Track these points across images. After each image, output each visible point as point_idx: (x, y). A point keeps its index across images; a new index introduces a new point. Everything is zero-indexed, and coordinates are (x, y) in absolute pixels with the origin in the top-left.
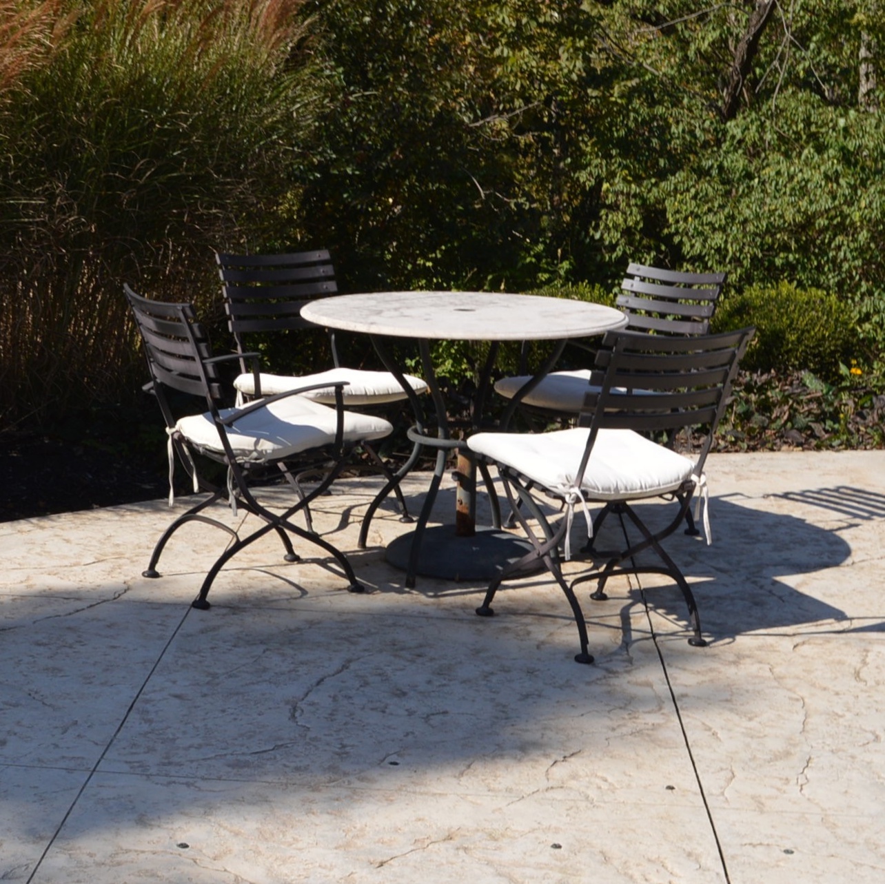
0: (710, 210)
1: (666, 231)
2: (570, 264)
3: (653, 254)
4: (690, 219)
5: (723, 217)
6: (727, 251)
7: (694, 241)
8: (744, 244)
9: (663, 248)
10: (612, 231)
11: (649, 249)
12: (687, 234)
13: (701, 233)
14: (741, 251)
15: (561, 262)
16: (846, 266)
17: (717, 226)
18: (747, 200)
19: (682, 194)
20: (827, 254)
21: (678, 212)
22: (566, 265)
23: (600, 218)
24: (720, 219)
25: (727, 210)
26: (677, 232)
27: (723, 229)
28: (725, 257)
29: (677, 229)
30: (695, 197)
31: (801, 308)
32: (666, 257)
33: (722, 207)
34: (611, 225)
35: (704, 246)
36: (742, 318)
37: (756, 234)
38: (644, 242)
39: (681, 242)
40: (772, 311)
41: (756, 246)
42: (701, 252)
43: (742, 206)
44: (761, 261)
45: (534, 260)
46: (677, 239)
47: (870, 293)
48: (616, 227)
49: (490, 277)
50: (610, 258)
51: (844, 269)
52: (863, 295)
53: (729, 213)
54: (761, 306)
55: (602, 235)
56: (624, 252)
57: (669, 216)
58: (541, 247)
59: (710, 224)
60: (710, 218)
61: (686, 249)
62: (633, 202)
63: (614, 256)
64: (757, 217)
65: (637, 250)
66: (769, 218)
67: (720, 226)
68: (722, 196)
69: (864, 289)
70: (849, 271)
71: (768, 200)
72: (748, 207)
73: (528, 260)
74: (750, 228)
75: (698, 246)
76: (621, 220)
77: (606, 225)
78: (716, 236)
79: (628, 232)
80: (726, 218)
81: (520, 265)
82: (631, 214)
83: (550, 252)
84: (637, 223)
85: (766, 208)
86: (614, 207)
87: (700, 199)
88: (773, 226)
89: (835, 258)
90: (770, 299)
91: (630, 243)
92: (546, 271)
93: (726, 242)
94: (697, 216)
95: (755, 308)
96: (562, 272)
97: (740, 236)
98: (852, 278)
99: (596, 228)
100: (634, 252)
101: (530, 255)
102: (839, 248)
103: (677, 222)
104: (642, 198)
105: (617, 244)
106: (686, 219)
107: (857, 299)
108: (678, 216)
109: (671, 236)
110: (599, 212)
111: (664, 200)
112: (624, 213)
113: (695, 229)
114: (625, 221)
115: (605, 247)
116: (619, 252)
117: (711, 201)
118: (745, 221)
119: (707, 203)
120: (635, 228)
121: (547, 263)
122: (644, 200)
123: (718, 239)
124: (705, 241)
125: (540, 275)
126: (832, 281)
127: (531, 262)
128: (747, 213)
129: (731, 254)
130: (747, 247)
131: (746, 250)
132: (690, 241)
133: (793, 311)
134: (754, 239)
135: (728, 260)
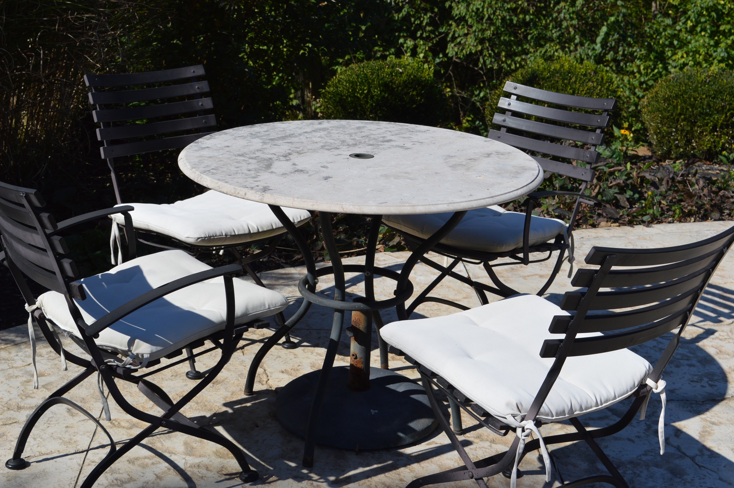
3: (429, 14)
8: (496, 9)
11: (426, 11)
14: (494, 13)
16: (565, 24)
20: (551, 15)
28: (482, 18)
31: (581, 79)
40: (557, 82)
47: (582, 44)
50: (398, 17)
51: (563, 27)
52: (576, 45)
54: (548, 78)
56: (408, 13)
61: (455, 12)
63: (401, 15)
69: (577, 41)
70: (567, 28)
89: (557, 17)
90: (556, 71)
93: (483, 7)
95: (543, 79)
98: (569, 33)
102: (559, 12)
107: (572, 48)
116: (404, 12)
126: (555, 35)
129: (487, 16)
130: (498, 11)
131: (497, 14)
132: (457, 6)
133: (575, 82)
134: (503, 5)
135: (484, 20)
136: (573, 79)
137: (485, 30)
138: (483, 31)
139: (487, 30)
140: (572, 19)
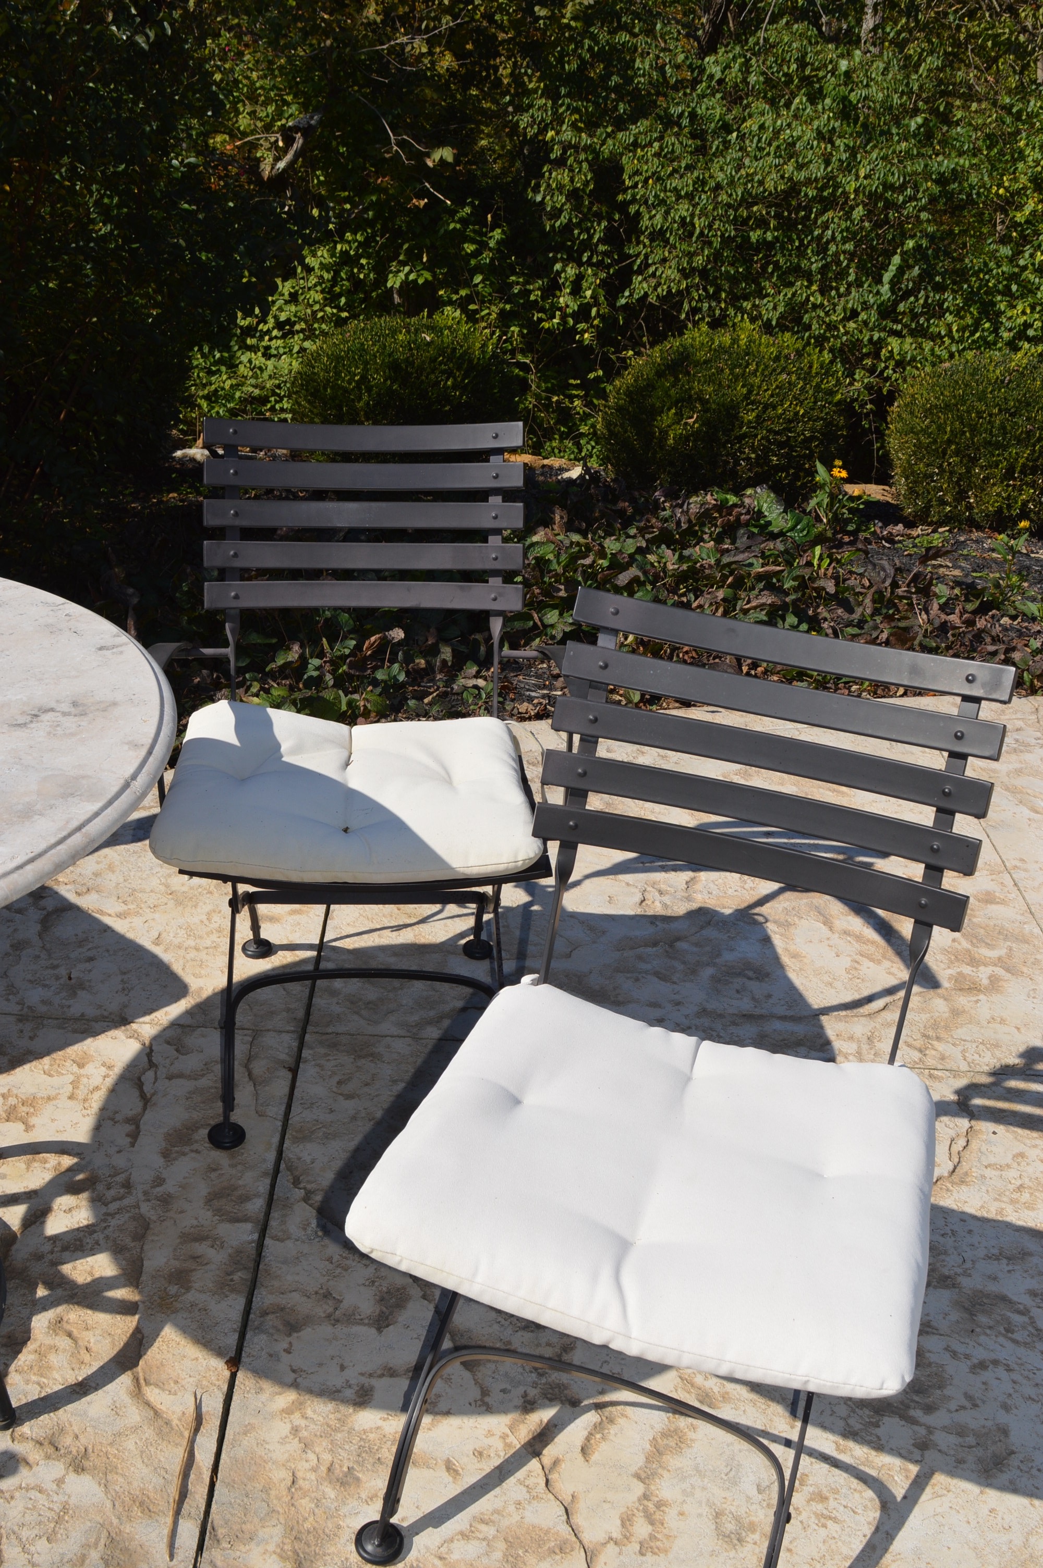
0: (675, 171)
1: (620, 198)
2: (503, 232)
3: (604, 224)
4: (651, 181)
5: (690, 182)
6: (693, 225)
7: (654, 212)
8: (714, 219)
9: (617, 217)
10: (556, 193)
11: (599, 217)
12: (646, 202)
13: (663, 202)
14: (710, 227)
15: (492, 230)
16: (833, 248)
17: (683, 193)
18: (721, 160)
19: (642, 150)
20: (812, 232)
21: (637, 173)
22: (497, 234)
23: (543, 176)
24: (686, 183)
25: (696, 174)
26: (634, 200)
27: (690, 197)
28: (691, 234)
29: (634, 196)
30: (657, 155)
32: (620, 226)
33: (689, 168)
34: (554, 186)
35: (665, 219)
36: (677, 380)
37: (729, 206)
38: (595, 209)
39: (638, 213)
40: (722, 370)
41: (728, 221)
42: (662, 227)
43: (715, 166)
44: (733, 239)
45: (458, 226)
46: (632, 209)
47: (859, 285)
48: (560, 188)
49: (406, 246)
50: (553, 226)
51: (830, 253)
52: (849, 285)
53: (698, 178)
54: (706, 362)
55: (544, 198)
56: (570, 220)
57: (625, 176)
58: (468, 210)
59: (676, 190)
60: (675, 182)
61: (645, 222)
62: (582, 156)
63: (558, 224)
64: (732, 183)
65: (585, 218)
66: (746, 184)
67: (687, 193)
68: (691, 153)
69: (851, 278)
70: (836, 254)
71: (747, 161)
72: (722, 169)
73: (452, 226)
74: (723, 197)
75: (659, 219)
76: (567, 180)
77: (549, 185)
78: (681, 206)
79: (574, 195)
80: (694, 183)
81: (442, 231)
82: (580, 171)
83: (478, 217)
84: (586, 183)
85: (743, 172)
86: (561, 162)
87: (665, 156)
88: (750, 194)
89: (820, 237)
90: (722, 349)
91: (577, 208)
92: (473, 241)
93: (692, 215)
94: (659, 179)
96: (492, 244)
97: (711, 207)
98: (839, 263)
99: (536, 189)
100: (581, 221)
101: (453, 221)
102: (826, 226)
103: (635, 186)
104: (594, 151)
105: (561, 211)
106: (646, 181)
107: (842, 290)
108: (637, 178)
109: (626, 204)
110: (542, 168)
111: (622, 154)
112: (571, 170)
113: (656, 196)
114: (572, 181)
115: (546, 213)
116: (564, 219)
117: (678, 159)
118: (718, 187)
119: (672, 161)
120: (584, 190)
121: (474, 231)
122: (596, 153)
123: (683, 209)
124: (667, 213)
125: (466, 246)
126: (814, 266)
127: (455, 228)
128: (720, 176)
129: (698, 231)
130: (717, 223)
131: (716, 226)
132: (649, 212)
133: (754, 373)
134: (726, 211)
135: (694, 239)
136: (752, 367)
137: (695, 254)
138: (691, 255)
139: (698, 255)
140: (845, 240)
